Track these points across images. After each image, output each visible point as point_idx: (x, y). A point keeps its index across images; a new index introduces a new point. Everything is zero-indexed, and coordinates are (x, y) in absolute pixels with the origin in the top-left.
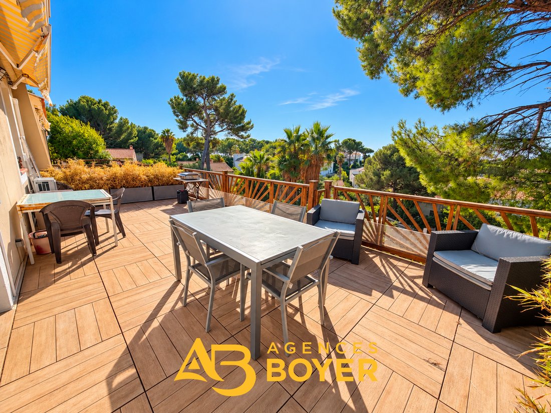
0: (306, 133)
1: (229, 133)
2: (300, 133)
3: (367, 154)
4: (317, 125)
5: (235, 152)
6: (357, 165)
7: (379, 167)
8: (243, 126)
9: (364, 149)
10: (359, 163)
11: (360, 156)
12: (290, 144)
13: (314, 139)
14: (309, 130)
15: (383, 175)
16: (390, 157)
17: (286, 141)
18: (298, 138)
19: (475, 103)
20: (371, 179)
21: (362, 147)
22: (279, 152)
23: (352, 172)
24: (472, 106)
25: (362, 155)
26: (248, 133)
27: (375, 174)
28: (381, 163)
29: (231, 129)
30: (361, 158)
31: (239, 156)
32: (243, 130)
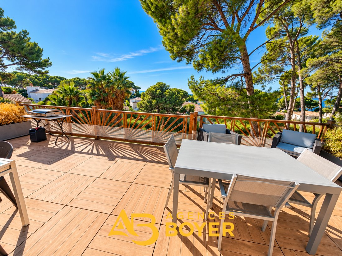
0: (109, 74)
1: (21, 67)
2: (105, 74)
3: (137, 90)
4: (117, 70)
5: (28, 84)
6: (133, 97)
7: (149, 98)
8: (39, 63)
9: (135, 87)
10: (133, 95)
11: (133, 91)
12: (98, 82)
13: (116, 80)
14: (111, 73)
15: (153, 103)
16: (155, 92)
17: (94, 80)
18: (104, 78)
19: (226, 71)
20: (146, 105)
21: (134, 85)
22: (90, 87)
23: (130, 100)
24: (224, 72)
25: (134, 90)
26: (46, 69)
27: (148, 102)
28: (151, 95)
29: (25, 64)
30: (134, 92)
31: (34, 88)
32: (40, 66)
